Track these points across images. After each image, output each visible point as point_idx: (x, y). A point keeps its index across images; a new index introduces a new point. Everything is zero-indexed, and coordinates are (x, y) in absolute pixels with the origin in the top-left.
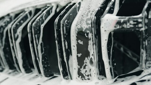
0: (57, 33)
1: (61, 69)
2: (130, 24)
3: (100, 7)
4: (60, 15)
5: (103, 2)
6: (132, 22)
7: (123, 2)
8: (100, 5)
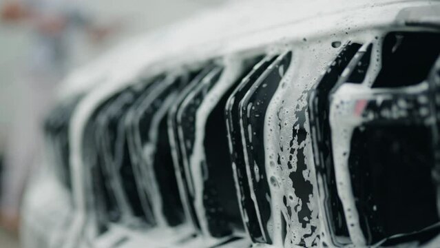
0: (232, 141)
1: (246, 219)
2: (400, 109)
3: (331, 67)
4: (238, 92)
5: (339, 53)
6: (402, 103)
7: (394, 49)
8: (331, 62)
